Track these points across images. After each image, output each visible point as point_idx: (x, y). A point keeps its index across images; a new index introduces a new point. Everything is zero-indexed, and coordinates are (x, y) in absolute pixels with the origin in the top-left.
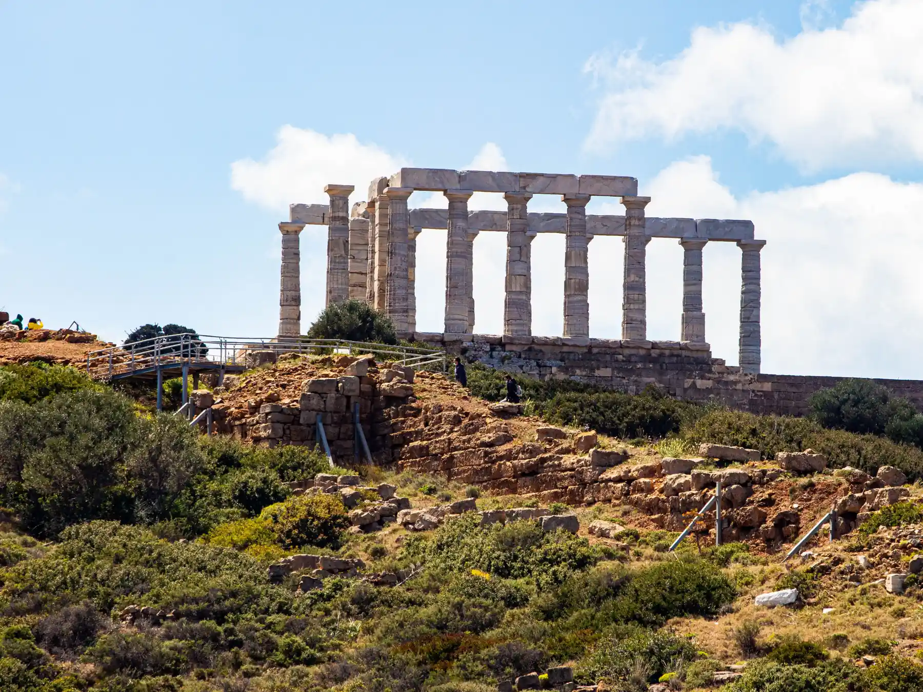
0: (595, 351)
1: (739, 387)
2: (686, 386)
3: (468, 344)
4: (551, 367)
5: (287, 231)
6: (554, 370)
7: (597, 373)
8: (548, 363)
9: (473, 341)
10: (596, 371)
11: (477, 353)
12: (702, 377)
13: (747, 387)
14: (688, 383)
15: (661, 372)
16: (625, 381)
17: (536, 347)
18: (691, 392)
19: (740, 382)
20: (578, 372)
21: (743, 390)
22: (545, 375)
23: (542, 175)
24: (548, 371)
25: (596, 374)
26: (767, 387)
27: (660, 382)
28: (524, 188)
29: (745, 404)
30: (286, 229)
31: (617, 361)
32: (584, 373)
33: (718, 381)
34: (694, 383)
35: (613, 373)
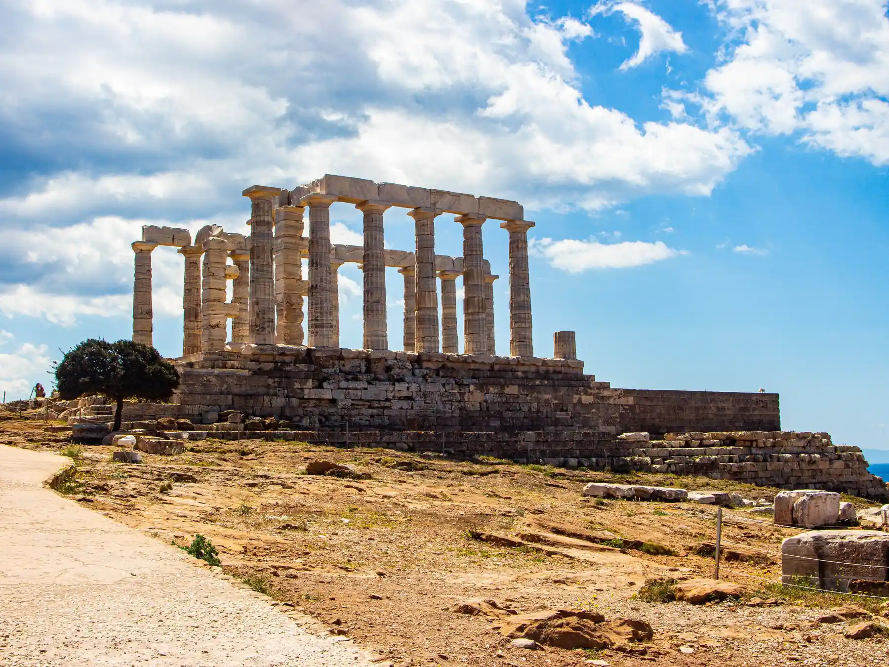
0: (496, 367)
1: (612, 401)
2: (575, 401)
3: (393, 361)
4: (468, 385)
5: (142, 250)
6: (472, 388)
7: (507, 390)
8: (466, 382)
9: (396, 359)
10: (506, 388)
11: (401, 371)
12: (586, 393)
13: (618, 401)
14: (576, 398)
15: (555, 388)
16: (528, 398)
17: (449, 364)
18: (578, 407)
19: (612, 397)
20: (491, 389)
21: (615, 405)
22: (465, 393)
23: (449, 193)
24: (467, 389)
25: (506, 392)
26: (631, 400)
27: (555, 399)
28: (434, 204)
29: (616, 417)
30: (140, 248)
31: (517, 378)
32: (496, 391)
33: (597, 397)
34: (580, 400)
35: (519, 391)
